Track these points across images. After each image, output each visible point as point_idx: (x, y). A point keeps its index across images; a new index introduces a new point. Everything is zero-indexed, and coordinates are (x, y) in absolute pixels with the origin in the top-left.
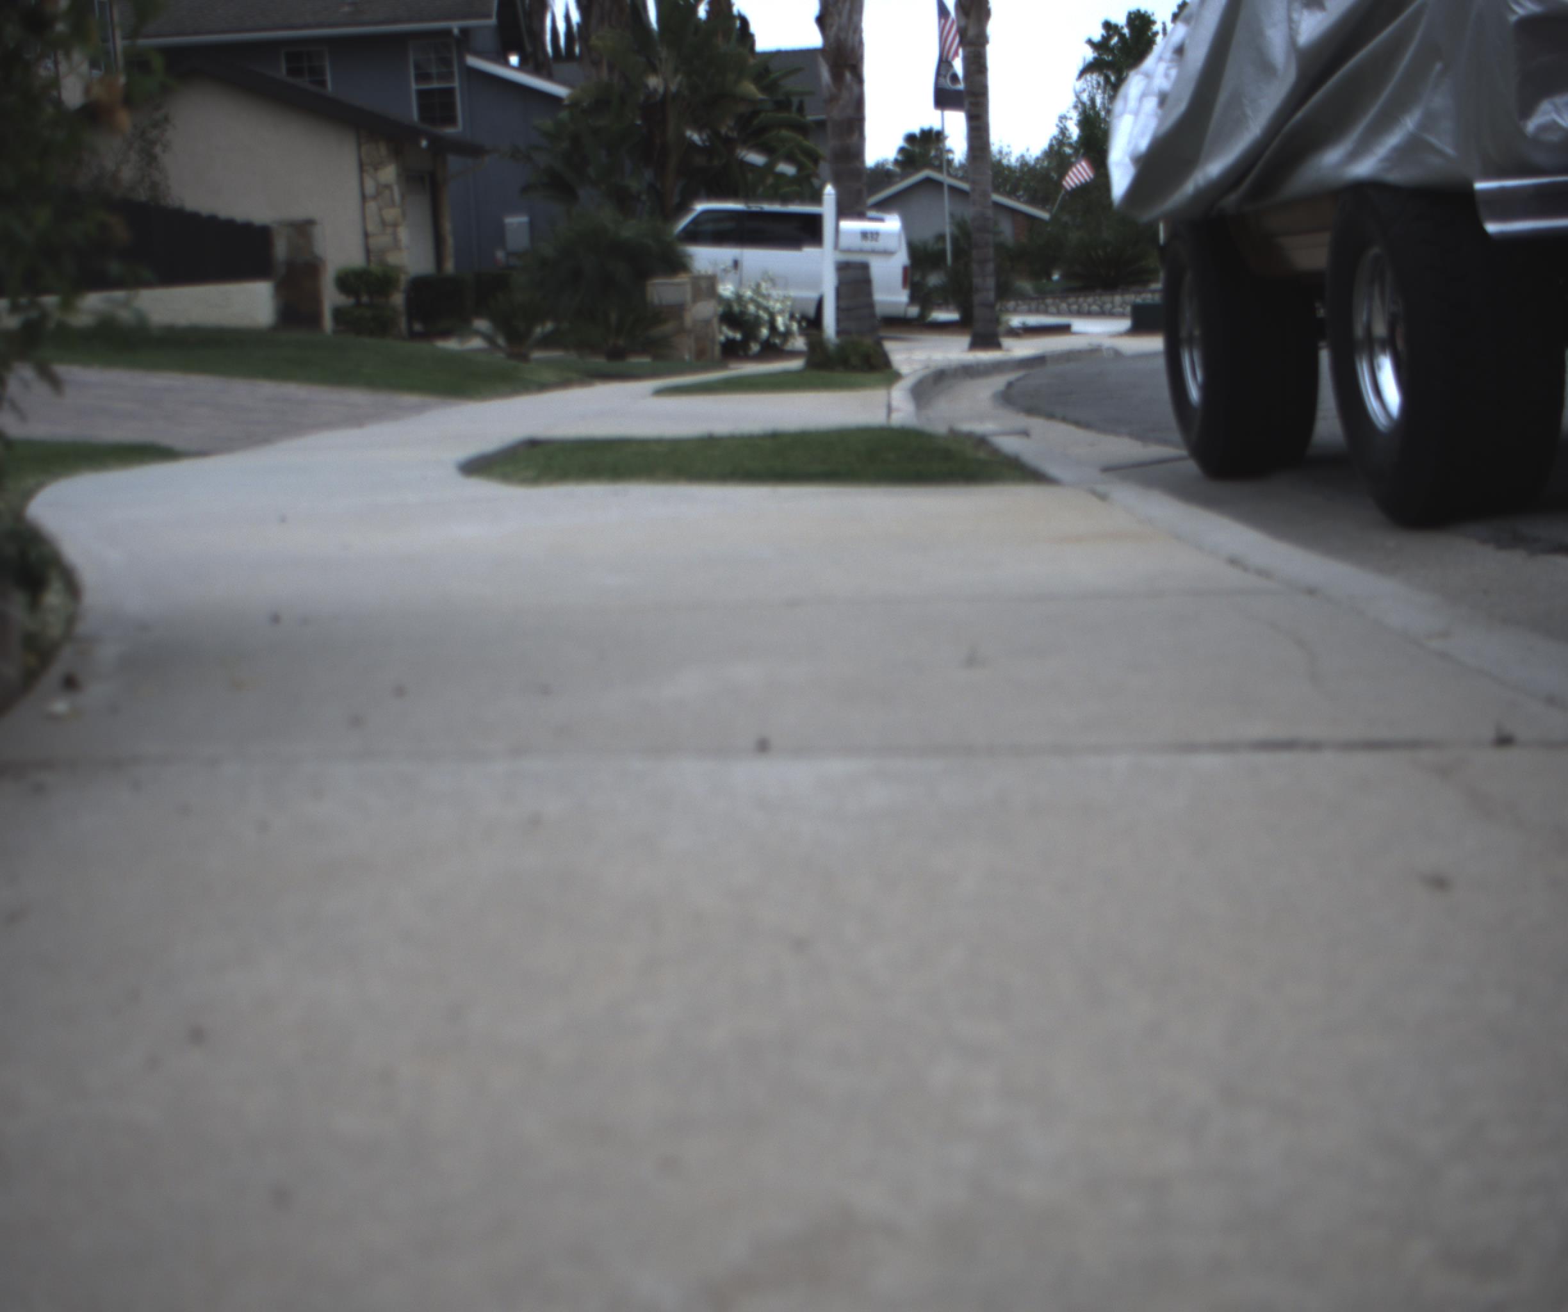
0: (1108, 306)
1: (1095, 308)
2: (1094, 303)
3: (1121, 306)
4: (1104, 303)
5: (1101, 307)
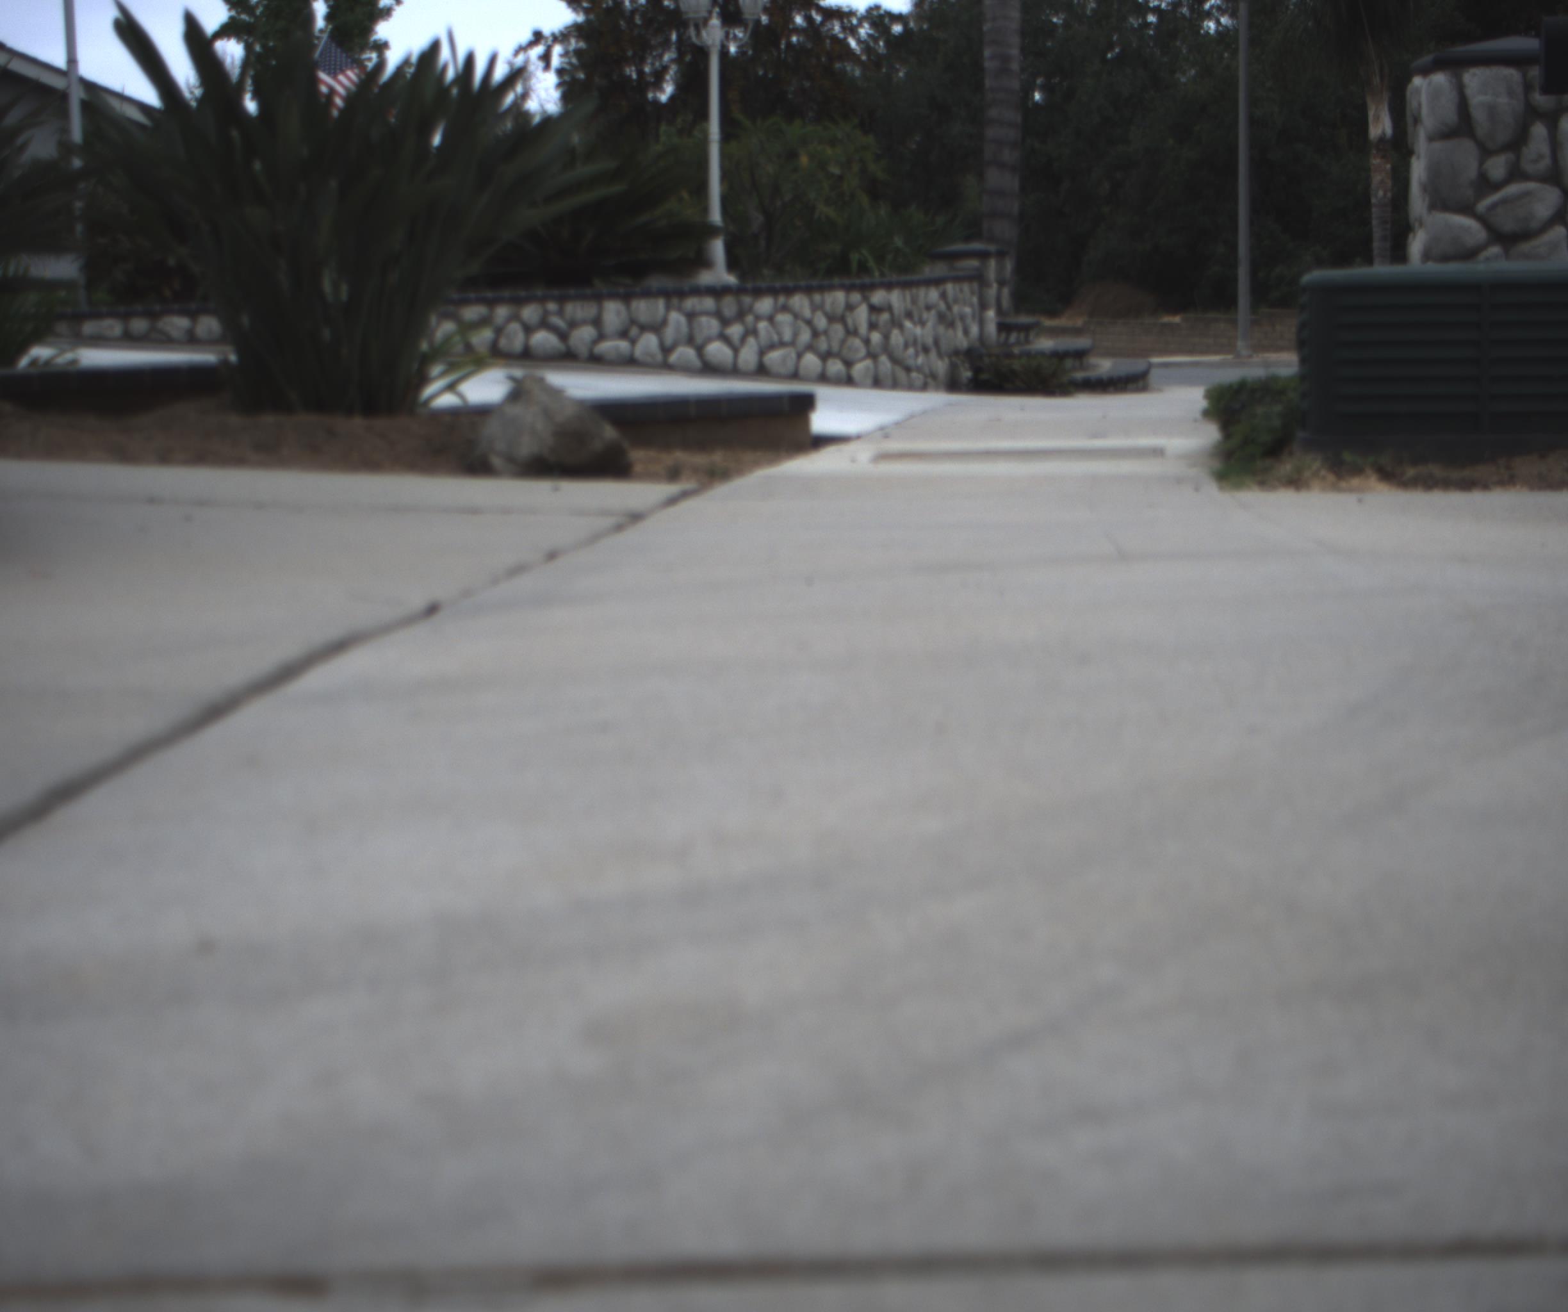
0: (583, 335)
1: (543, 339)
2: (544, 324)
3: (623, 334)
4: (573, 324)
5: (563, 336)
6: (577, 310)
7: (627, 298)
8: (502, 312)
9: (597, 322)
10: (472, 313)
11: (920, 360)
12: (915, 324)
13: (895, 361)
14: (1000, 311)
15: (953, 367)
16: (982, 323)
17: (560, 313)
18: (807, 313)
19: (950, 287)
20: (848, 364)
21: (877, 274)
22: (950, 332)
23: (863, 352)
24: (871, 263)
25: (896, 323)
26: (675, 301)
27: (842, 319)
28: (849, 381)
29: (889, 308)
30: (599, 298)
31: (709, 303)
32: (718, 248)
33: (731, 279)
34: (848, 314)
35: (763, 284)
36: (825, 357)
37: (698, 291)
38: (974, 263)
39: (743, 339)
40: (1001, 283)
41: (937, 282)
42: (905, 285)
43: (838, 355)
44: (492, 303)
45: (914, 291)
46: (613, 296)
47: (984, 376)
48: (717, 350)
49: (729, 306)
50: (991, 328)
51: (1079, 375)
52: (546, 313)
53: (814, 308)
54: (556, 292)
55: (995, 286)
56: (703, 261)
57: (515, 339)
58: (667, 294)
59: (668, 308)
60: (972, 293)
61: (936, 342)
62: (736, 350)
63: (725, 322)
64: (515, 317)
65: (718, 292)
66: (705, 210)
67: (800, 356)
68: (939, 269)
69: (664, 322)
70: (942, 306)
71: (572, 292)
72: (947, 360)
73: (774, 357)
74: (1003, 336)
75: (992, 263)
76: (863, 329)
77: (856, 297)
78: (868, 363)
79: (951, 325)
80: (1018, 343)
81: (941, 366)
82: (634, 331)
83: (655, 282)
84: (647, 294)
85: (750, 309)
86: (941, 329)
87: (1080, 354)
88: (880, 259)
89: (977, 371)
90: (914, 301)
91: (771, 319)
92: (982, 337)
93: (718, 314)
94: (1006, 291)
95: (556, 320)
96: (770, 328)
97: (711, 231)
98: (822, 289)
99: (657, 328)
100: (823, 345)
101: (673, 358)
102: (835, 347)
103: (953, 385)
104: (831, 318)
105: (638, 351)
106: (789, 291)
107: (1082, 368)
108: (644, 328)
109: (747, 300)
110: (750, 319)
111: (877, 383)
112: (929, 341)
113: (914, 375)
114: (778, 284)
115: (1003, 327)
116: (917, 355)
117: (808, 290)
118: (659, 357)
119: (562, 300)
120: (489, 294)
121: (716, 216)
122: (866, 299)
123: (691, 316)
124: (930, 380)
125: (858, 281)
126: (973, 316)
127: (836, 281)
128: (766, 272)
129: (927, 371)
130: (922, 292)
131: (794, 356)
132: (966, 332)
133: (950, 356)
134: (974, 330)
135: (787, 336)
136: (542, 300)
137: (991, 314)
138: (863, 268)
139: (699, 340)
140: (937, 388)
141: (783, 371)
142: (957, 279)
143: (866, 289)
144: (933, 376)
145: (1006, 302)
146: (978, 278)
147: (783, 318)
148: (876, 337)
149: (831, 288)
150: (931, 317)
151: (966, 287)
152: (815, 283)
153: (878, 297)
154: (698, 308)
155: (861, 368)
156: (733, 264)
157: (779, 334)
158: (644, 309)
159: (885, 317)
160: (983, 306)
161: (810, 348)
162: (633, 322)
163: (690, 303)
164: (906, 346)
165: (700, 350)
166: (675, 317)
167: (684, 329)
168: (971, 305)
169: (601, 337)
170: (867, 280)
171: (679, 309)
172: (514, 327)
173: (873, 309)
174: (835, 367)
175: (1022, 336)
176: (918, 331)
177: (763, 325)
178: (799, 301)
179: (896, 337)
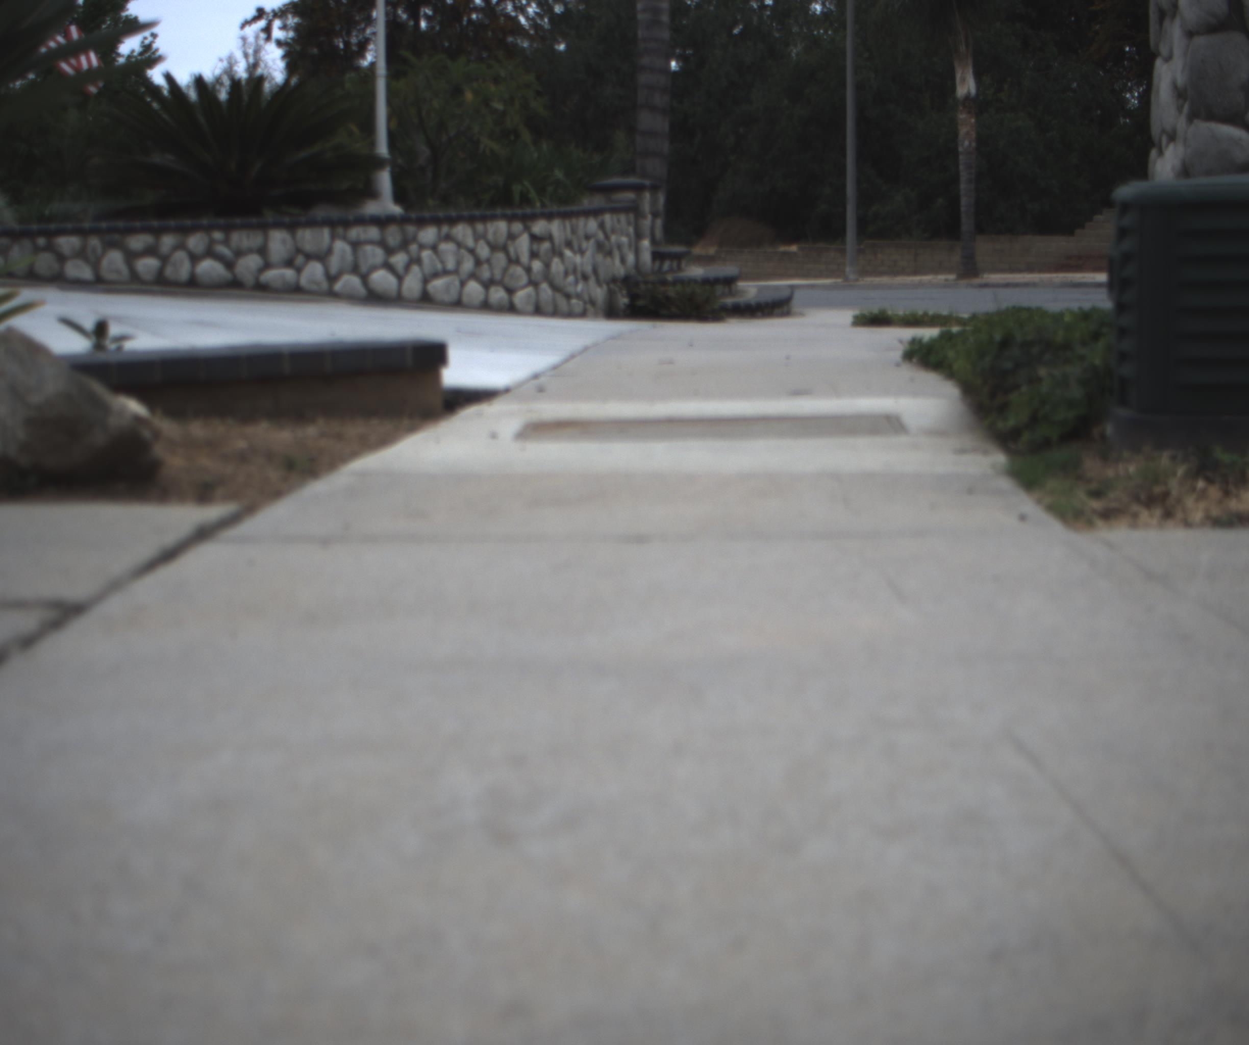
0: (249, 264)
3: (289, 263)
6: (243, 239)
7: (292, 227)
8: (168, 241)
9: (263, 251)
10: (138, 242)
11: (580, 287)
12: (574, 252)
13: (555, 288)
14: (654, 242)
15: (611, 293)
16: (637, 252)
17: (226, 242)
18: (470, 242)
19: (607, 218)
20: (510, 291)
21: (538, 204)
22: (608, 260)
23: (524, 280)
24: (533, 194)
25: (556, 252)
26: (340, 230)
27: (504, 249)
28: (511, 309)
29: (550, 238)
30: (264, 227)
31: (373, 232)
32: (385, 180)
33: (396, 209)
34: (509, 243)
35: (427, 214)
36: (487, 285)
37: (362, 221)
38: (630, 195)
39: (407, 268)
40: (655, 215)
41: (596, 213)
42: (565, 216)
43: (500, 283)
44: (157, 232)
45: (574, 221)
46: (278, 225)
47: (640, 303)
48: (382, 279)
49: (393, 235)
50: (646, 257)
51: (729, 301)
52: (212, 242)
53: (477, 237)
54: (221, 221)
55: (649, 217)
56: (371, 193)
57: (181, 268)
58: (331, 224)
59: (333, 237)
60: (629, 223)
61: (595, 271)
62: (400, 279)
63: (390, 251)
64: (181, 246)
65: (382, 222)
66: (373, 144)
67: (463, 284)
68: (598, 201)
69: (330, 251)
70: (601, 236)
71: (238, 221)
72: (605, 287)
73: (437, 284)
74: (657, 264)
75: (647, 196)
76: (525, 258)
77: (517, 227)
78: (530, 290)
79: (609, 253)
80: (671, 270)
81: (599, 293)
82: (300, 260)
83: (320, 212)
84: (312, 224)
85: (414, 239)
86: (600, 258)
87: (729, 281)
88: (541, 191)
89: (633, 297)
90: (574, 231)
91: (434, 248)
92: (637, 265)
93: (382, 243)
94: (659, 222)
95: (222, 249)
96: (434, 257)
97: (379, 163)
98: (484, 219)
99: (322, 257)
100: (486, 274)
101: (338, 286)
102: (498, 276)
103: (611, 312)
104: (493, 248)
105: (303, 281)
106: (453, 221)
107: (731, 294)
108: (309, 257)
109: (411, 229)
110: (413, 248)
111: (538, 311)
112: (589, 269)
113: (574, 301)
114: (441, 214)
115: (657, 256)
116: (576, 282)
117: (471, 220)
118: (325, 285)
119: (227, 229)
120: (155, 223)
121: (383, 149)
122: (527, 228)
123: (356, 245)
124: (589, 306)
125: (519, 212)
126: (630, 245)
127: (499, 211)
128: (431, 202)
129: (586, 297)
130: (581, 222)
131: (457, 283)
132: (623, 260)
133: (608, 284)
134: (631, 258)
135: (450, 265)
136: (208, 229)
137: (646, 243)
138: (525, 200)
139: (364, 269)
140: (596, 316)
141: (446, 298)
142: (614, 211)
143: (527, 219)
144: (592, 302)
145: (659, 233)
146: (634, 209)
147: (447, 247)
148: (537, 265)
149: (494, 218)
150: (589, 246)
151: (623, 217)
152: (477, 213)
153: (539, 227)
154: (363, 237)
155: (521, 297)
156: (399, 196)
157: (442, 262)
158: (309, 238)
159: (546, 245)
160: (639, 236)
161: (473, 276)
162: (299, 251)
163: (355, 233)
164: (566, 274)
165: (364, 278)
166: (341, 247)
167: (349, 257)
168: (628, 235)
169: (267, 266)
170: (528, 210)
171: (344, 238)
172: (180, 255)
173: (534, 238)
174: (498, 295)
175: (675, 264)
176: (578, 259)
177: (426, 254)
178: (462, 231)
179: (557, 266)
